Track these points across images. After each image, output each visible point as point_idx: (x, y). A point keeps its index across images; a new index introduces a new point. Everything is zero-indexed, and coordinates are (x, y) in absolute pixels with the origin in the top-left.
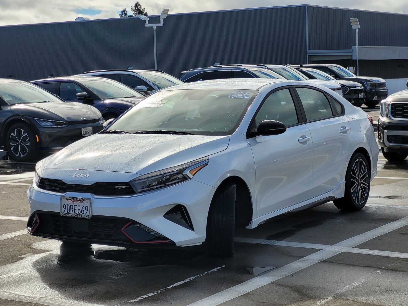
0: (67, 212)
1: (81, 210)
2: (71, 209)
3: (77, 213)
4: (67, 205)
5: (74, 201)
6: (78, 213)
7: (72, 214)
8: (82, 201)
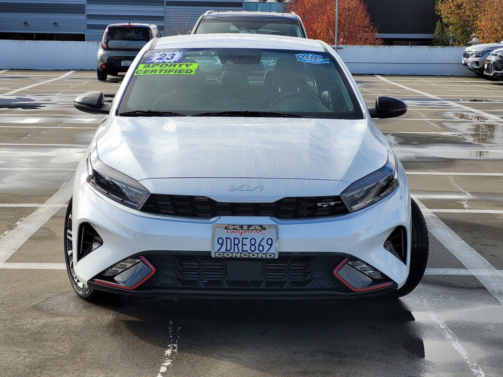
0: (226, 250)
1: (257, 245)
2: (235, 244)
3: (247, 251)
4: (227, 238)
5: (243, 231)
6: (249, 251)
7: (237, 253)
8: (260, 231)
